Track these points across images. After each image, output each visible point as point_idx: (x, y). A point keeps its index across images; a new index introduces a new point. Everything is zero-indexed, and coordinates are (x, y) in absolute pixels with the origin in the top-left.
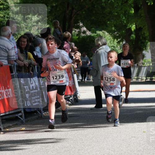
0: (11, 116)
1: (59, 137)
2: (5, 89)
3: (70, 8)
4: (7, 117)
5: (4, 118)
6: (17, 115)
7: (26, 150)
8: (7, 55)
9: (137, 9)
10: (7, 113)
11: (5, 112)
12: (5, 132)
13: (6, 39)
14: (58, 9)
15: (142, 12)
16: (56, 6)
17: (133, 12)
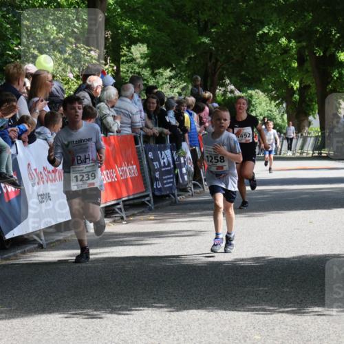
0: (136, 201)
1: (198, 229)
2: (128, 166)
3: (213, 61)
4: (131, 202)
5: (127, 203)
6: (143, 200)
7: (156, 245)
8: (130, 121)
10: (131, 197)
11: (128, 196)
12: (128, 222)
14: (197, 61)
16: (195, 57)
17: (296, 65)
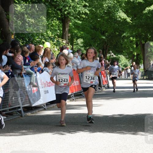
0: (78, 94)
1: (100, 104)
2: (76, 81)
3: (106, 45)
4: (76, 94)
5: (75, 94)
6: (81, 93)
7: (84, 110)
8: (76, 65)
9: (137, 45)
10: (77, 92)
11: (76, 92)
12: (75, 101)
13: (76, 58)
15: (139, 46)
16: (100, 44)
17: (135, 46)
